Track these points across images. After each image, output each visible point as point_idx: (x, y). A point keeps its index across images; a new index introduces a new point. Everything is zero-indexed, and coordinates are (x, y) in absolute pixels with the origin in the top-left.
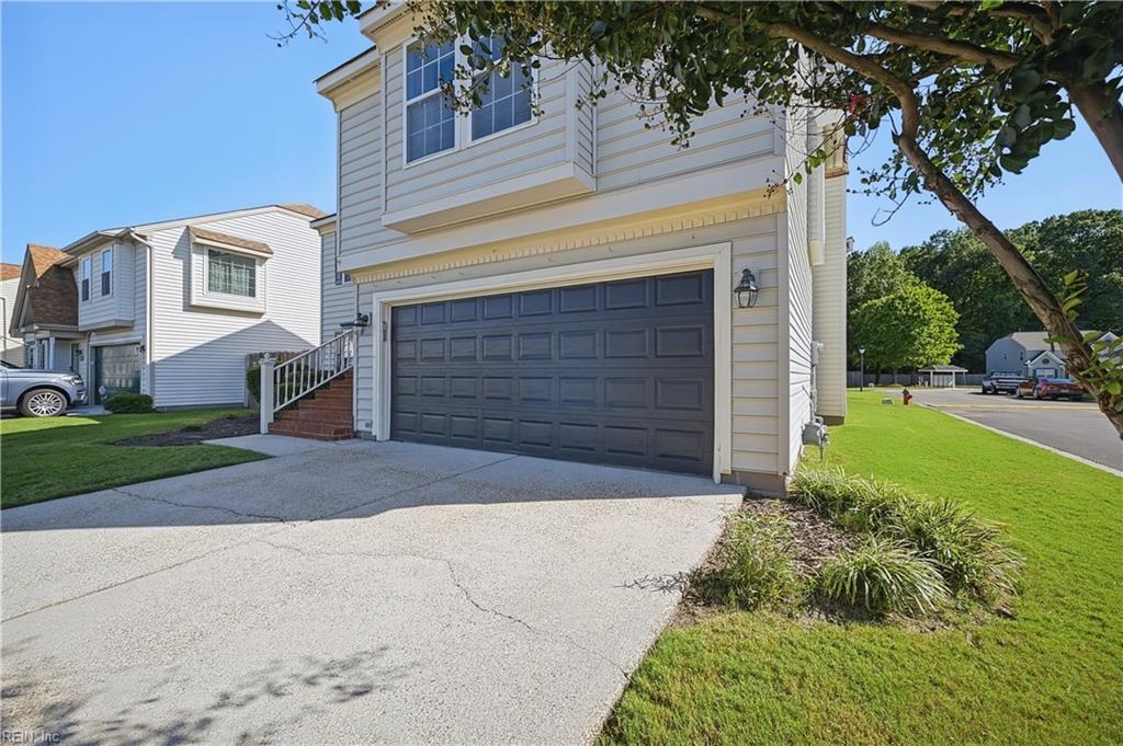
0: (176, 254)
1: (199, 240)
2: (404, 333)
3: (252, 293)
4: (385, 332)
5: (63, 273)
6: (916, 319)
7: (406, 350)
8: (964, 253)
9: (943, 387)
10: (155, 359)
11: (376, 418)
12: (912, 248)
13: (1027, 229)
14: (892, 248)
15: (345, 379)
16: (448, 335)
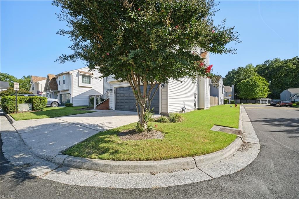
0: (77, 76)
1: (81, 73)
2: (118, 92)
3: (90, 83)
4: (114, 92)
5: (54, 79)
6: (255, 85)
7: (118, 95)
8: (274, 66)
9: (264, 104)
10: (73, 97)
11: (113, 106)
12: (260, 65)
13: (294, 59)
14: (253, 65)
15: (108, 100)
16: (124, 93)
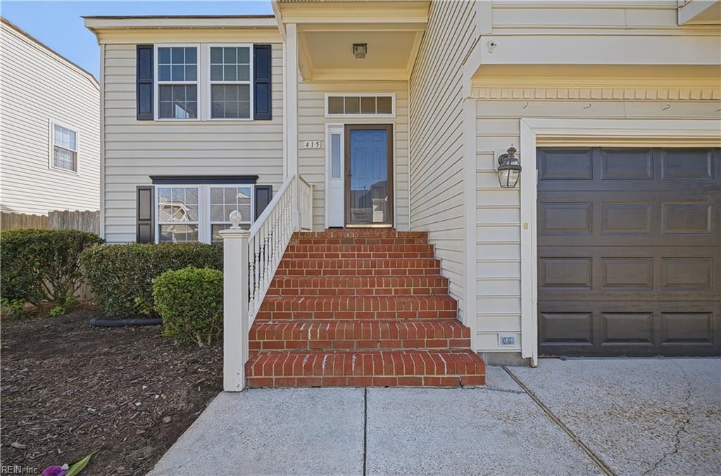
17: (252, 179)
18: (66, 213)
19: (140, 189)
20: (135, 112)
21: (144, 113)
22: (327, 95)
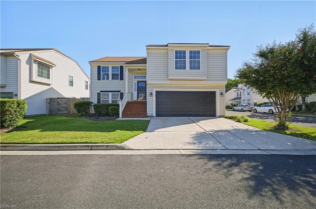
0: (27, 63)
1: (34, 59)
2: (160, 96)
3: (49, 78)
4: (155, 96)
7: (160, 100)
11: (154, 113)
16: (171, 98)
17: (119, 91)
18: (83, 98)
19: (98, 93)
20: (97, 79)
21: (99, 79)
22: (134, 75)
